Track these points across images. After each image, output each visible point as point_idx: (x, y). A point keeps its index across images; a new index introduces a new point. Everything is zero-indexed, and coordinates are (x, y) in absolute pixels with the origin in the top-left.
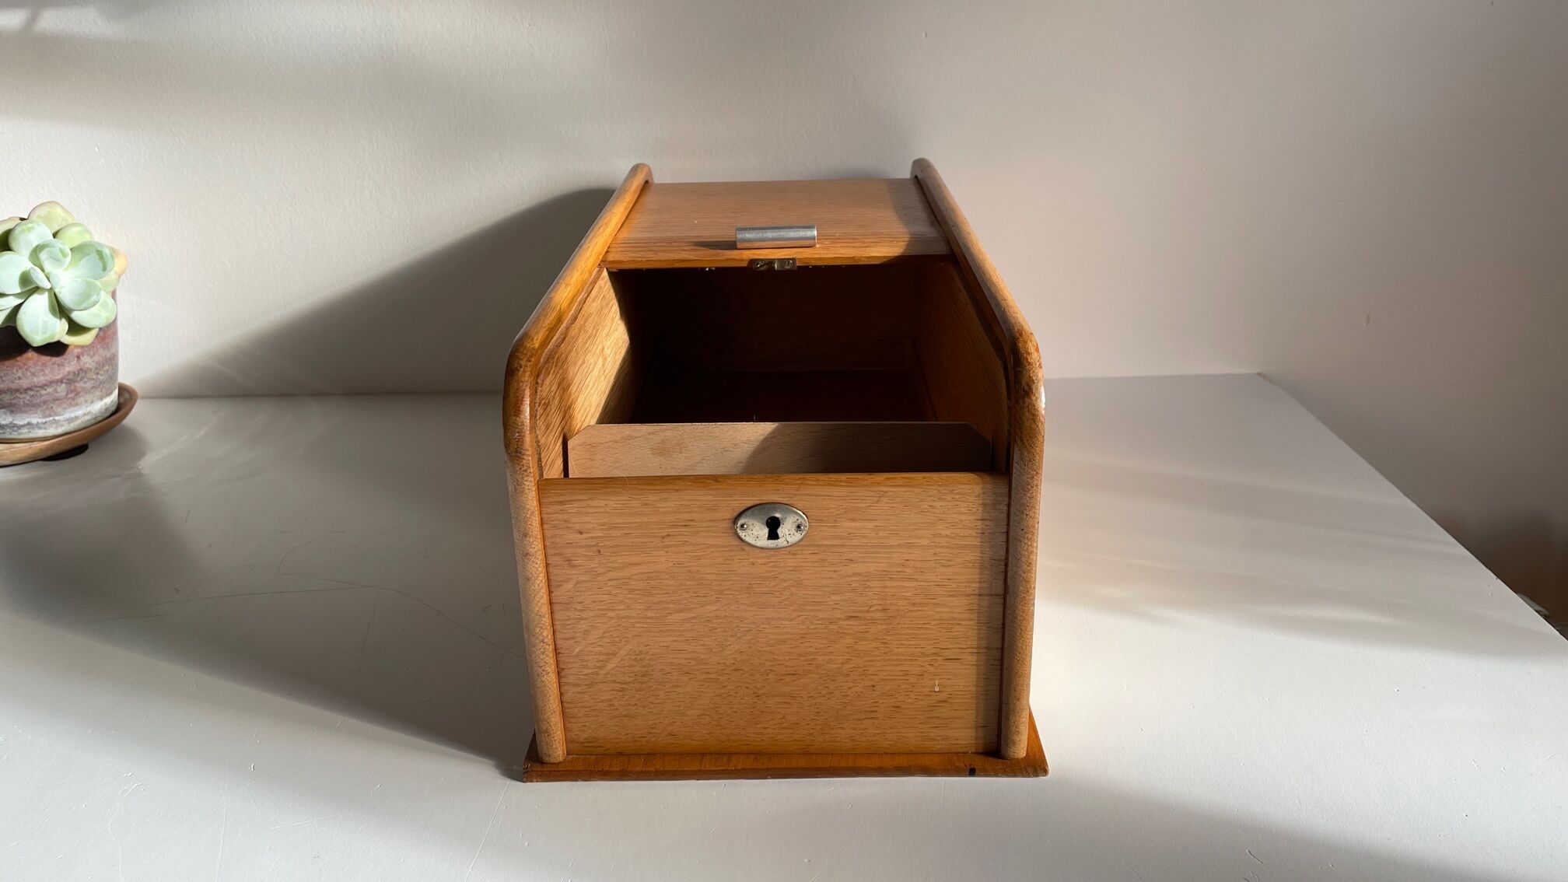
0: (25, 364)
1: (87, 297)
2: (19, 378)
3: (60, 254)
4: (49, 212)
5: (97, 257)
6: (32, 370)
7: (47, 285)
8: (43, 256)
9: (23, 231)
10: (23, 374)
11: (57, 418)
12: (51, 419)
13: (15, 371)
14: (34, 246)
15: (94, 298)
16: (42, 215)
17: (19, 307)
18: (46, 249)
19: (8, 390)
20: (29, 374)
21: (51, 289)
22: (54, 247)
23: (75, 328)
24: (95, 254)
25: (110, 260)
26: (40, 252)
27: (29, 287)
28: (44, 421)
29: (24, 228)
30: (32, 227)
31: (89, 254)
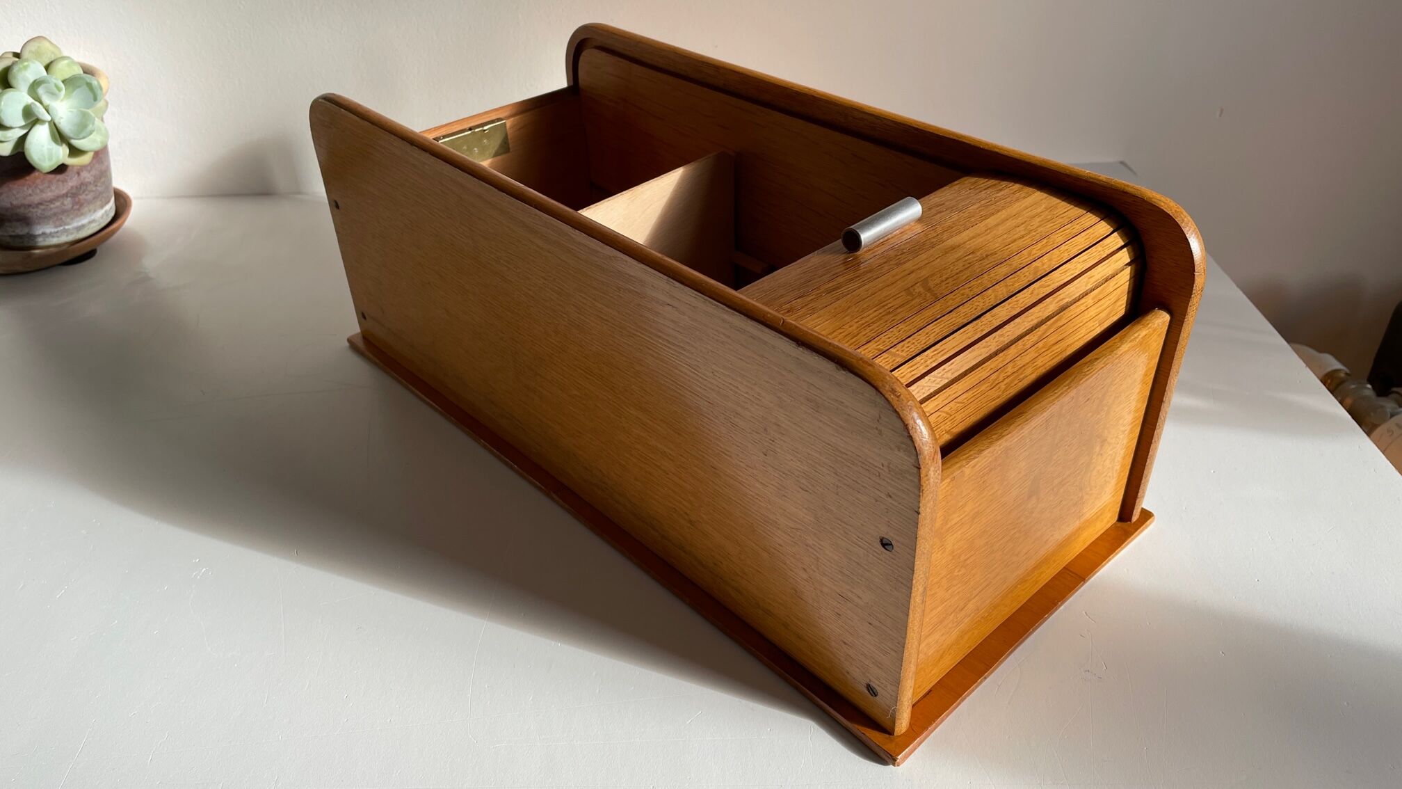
0: (34, 183)
1: (83, 125)
2: (30, 195)
3: (55, 89)
4: (39, 47)
5: (87, 88)
6: (41, 187)
7: (48, 118)
8: (41, 91)
9: (20, 70)
10: (33, 191)
11: (67, 227)
12: (62, 228)
13: (25, 188)
14: (31, 82)
15: (90, 127)
16: (33, 51)
17: (25, 136)
18: (43, 86)
19: (21, 206)
20: (38, 191)
21: (51, 120)
22: (49, 83)
23: (75, 151)
24: (85, 86)
26: (37, 88)
27: (31, 118)
28: (56, 230)
29: (21, 66)
30: (26, 64)
31: (79, 87)
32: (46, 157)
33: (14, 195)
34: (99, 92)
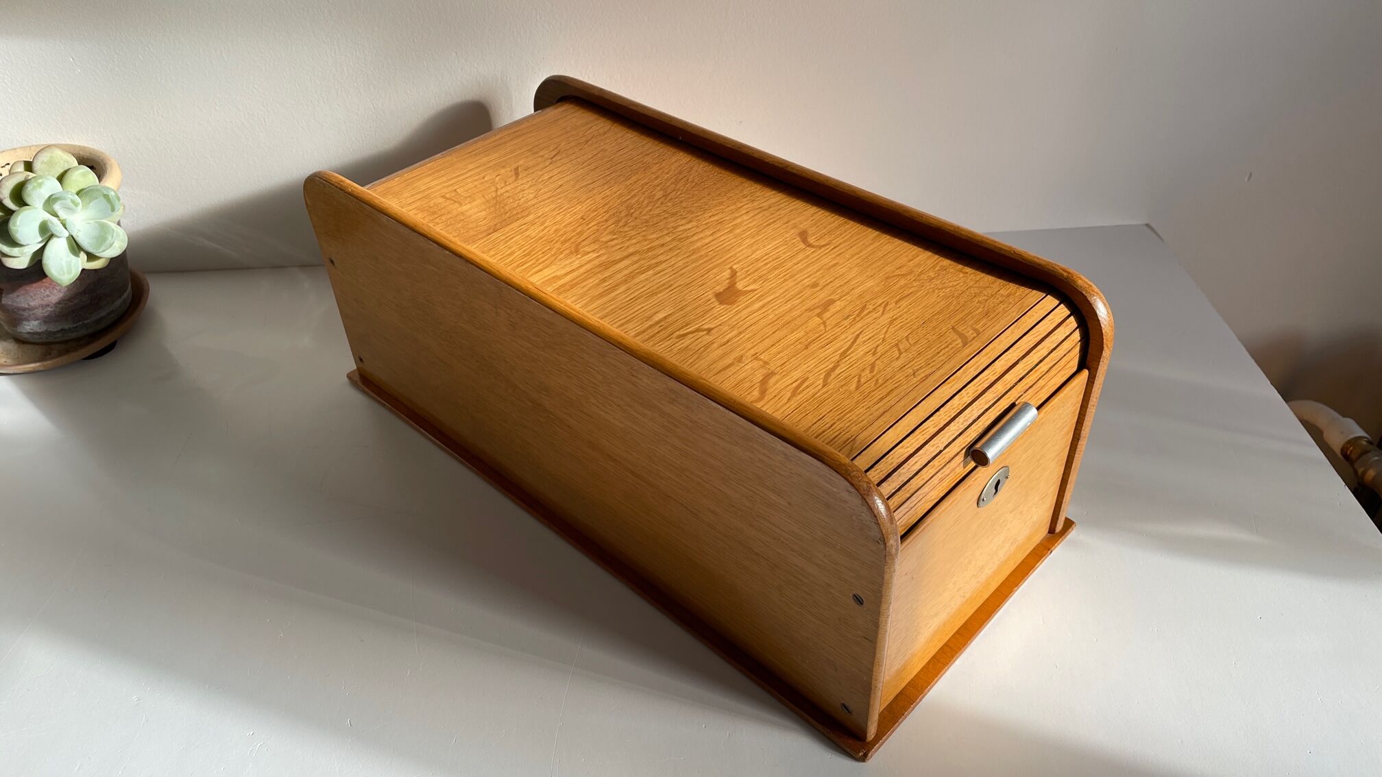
0: (51, 284)
1: (102, 239)
2: (48, 296)
3: (72, 205)
4: (51, 157)
5: (104, 200)
7: (65, 232)
8: (57, 206)
9: (34, 188)
11: (85, 322)
12: (81, 323)
13: (42, 290)
14: (46, 197)
15: (109, 240)
16: (45, 161)
17: (42, 249)
18: (59, 202)
19: (39, 306)
20: (56, 291)
21: (69, 234)
22: (64, 199)
23: (91, 257)
24: (102, 198)
25: (117, 201)
26: (54, 204)
27: (47, 233)
28: (75, 326)
29: (35, 184)
30: (40, 181)
31: (97, 198)
32: (66, 271)
33: (32, 297)
34: (117, 203)
